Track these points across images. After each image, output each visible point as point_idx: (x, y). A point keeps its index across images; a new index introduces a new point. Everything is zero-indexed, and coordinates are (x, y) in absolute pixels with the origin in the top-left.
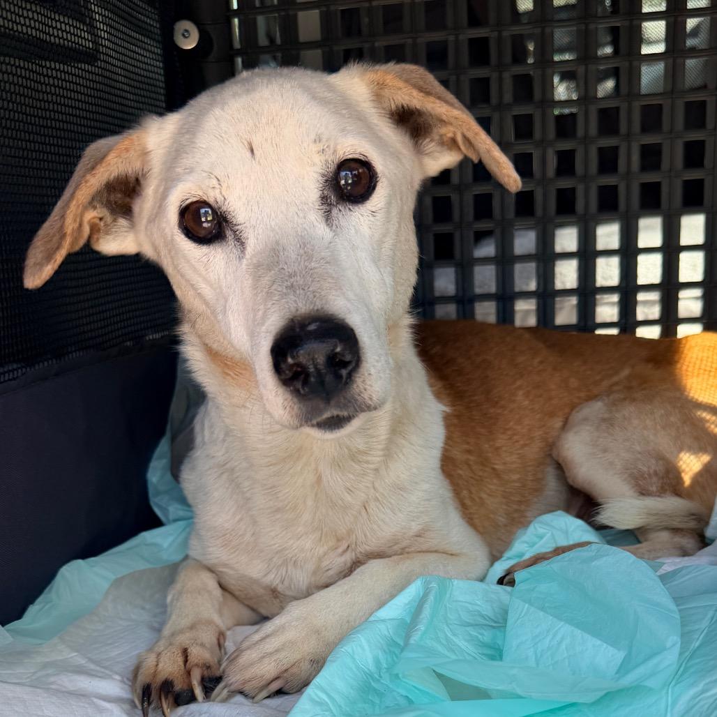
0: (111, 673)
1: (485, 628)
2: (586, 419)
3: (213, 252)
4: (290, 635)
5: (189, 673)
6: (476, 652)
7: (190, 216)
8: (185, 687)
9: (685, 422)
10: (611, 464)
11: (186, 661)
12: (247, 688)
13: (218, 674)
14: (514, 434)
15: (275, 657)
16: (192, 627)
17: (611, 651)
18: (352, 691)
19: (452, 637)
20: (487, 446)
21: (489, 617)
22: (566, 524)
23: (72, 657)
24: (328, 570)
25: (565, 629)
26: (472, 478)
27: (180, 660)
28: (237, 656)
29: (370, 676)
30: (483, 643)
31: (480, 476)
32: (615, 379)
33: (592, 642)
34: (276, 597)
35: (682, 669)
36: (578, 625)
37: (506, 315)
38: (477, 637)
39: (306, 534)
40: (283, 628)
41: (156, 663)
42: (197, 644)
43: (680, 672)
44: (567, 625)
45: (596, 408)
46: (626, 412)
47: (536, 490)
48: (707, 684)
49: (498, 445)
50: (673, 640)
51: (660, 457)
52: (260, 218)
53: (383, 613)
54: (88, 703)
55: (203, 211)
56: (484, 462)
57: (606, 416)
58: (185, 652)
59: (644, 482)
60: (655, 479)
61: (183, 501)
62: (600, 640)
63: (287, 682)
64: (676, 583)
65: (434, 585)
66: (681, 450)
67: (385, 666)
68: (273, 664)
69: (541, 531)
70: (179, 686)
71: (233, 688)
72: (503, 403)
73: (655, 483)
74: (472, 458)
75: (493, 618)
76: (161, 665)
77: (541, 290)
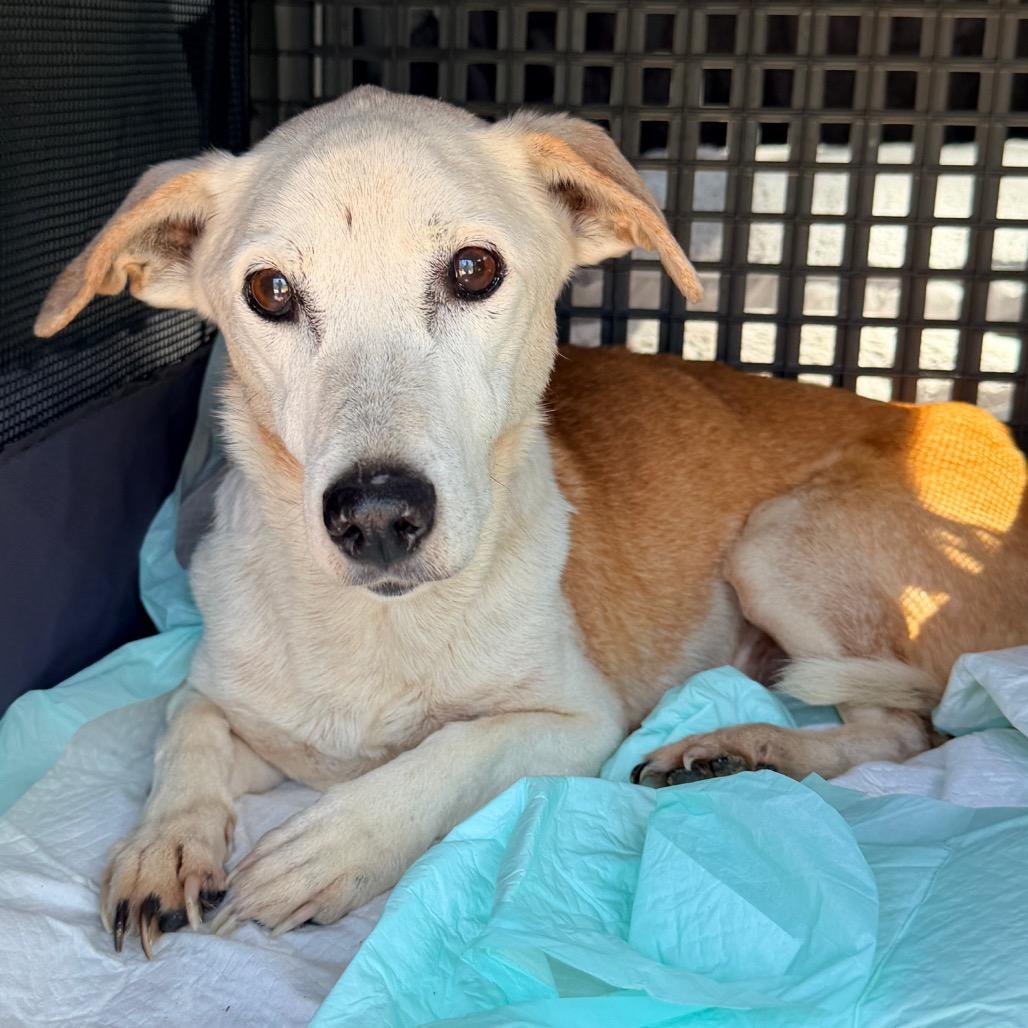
0: (70, 873)
1: (608, 857)
2: (773, 525)
3: (280, 334)
4: (330, 836)
5: (182, 885)
6: (593, 895)
7: (259, 283)
8: (175, 907)
9: (915, 542)
10: (806, 598)
11: (180, 865)
12: (263, 916)
13: (221, 887)
14: (671, 531)
15: (307, 870)
16: (190, 810)
17: (784, 936)
18: (416, 957)
19: (560, 871)
20: (628, 544)
21: (616, 838)
22: (735, 688)
23: (15, 842)
24: (389, 723)
25: (720, 891)
26: (606, 588)
27: (172, 864)
28: (252, 864)
29: (444, 931)
30: (603, 881)
31: (617, 587)
32: (818, 465)
33: (757, 919)
34: (309, 756)
35: (876, 977)
36: (742, 889)
37: (671, 340)
38: (598, 873)
39: (363, 676)
40: (320, 826)
41: (136, 867)
42: (197, 840)
43: (873, 982)
44: (724, 886)
45: (788, 509)
46: (831, 521)
47: (697, 612)
48: (908, 1010)
49: (644, 544)
50: (865, 939)
51: (877, 594)
52: (345, 309)
53: (468, 829)
54: (42, 928)
55: (276, 281)
56: (623, 566)
57: (803, 524)
58: (179, 850)
59: (851, 630)
60: (866, 628)
61: (189, 599)
62: (769, 917)
63: (320, 910)
64: (881, 819)
65: (542, 796)
66: (907, 581)
67: (465, 915)
68: (302, 881)
69: (699, 699)
70: (167, 905)
71: (243, 915)
72: (654, 484)
73: (866, 634)
74: (607, 561)
75: (622, 840)
76: (144, 872)
77: (724, 312)
